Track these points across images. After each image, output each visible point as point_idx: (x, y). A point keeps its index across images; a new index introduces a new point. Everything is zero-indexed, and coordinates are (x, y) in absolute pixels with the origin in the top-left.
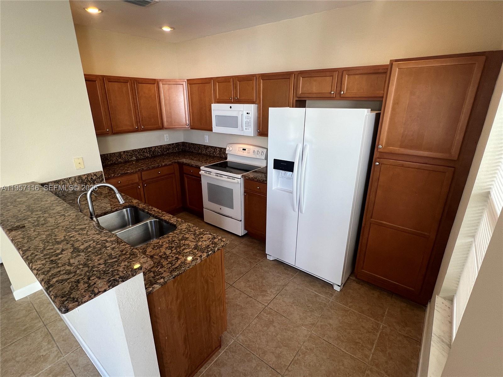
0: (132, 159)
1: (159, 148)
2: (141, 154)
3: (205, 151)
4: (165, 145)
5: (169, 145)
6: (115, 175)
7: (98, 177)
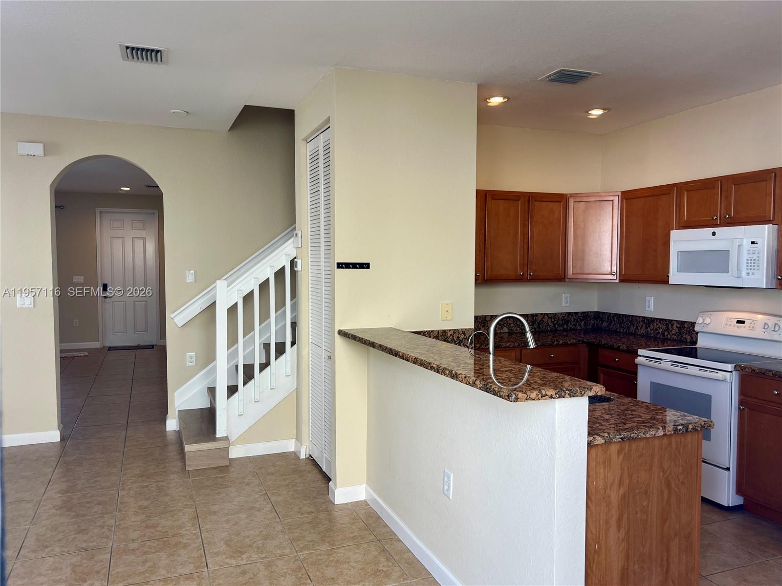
0: (502, 331)
1: (549, 317)
2: (518, 323)
3: (644, 327)
4: (561, 313)
5: (569, 314)
6: (481, 346)
7: (466, 337)
